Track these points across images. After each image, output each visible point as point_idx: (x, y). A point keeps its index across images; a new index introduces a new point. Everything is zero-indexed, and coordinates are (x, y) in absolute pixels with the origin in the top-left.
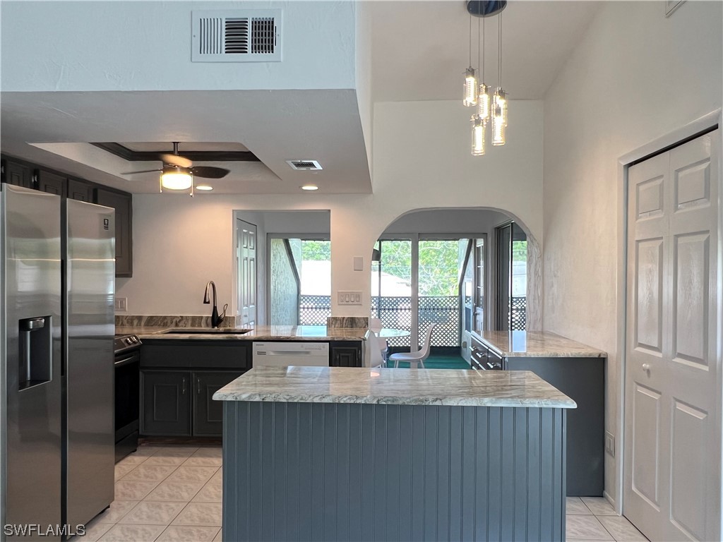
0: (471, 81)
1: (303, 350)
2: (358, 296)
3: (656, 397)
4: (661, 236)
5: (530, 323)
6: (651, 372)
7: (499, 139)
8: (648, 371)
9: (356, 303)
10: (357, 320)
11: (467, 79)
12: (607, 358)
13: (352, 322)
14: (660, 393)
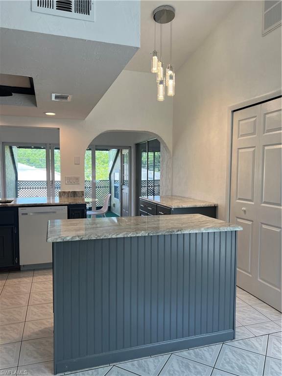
0: (155, 58)
1: (51, 211)
2: (77, 179)
3: (250, 223)
4: (254, 145)
5: (163, 192)
6: (247, 212)
7: (171, 92)
8: (245, 211)
9: (76, 183)
10: (77, 193)
11: (153, 57)
12: (218, 207)
13: (74, 194)
14: (252, 221)
